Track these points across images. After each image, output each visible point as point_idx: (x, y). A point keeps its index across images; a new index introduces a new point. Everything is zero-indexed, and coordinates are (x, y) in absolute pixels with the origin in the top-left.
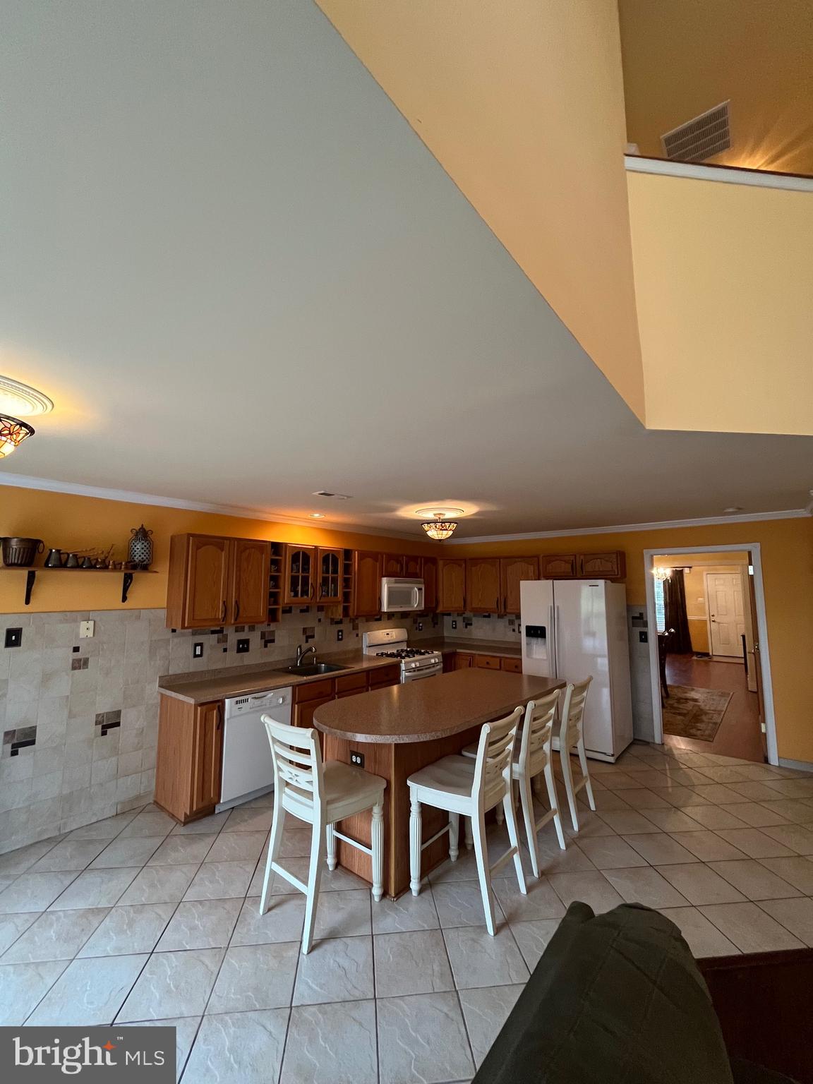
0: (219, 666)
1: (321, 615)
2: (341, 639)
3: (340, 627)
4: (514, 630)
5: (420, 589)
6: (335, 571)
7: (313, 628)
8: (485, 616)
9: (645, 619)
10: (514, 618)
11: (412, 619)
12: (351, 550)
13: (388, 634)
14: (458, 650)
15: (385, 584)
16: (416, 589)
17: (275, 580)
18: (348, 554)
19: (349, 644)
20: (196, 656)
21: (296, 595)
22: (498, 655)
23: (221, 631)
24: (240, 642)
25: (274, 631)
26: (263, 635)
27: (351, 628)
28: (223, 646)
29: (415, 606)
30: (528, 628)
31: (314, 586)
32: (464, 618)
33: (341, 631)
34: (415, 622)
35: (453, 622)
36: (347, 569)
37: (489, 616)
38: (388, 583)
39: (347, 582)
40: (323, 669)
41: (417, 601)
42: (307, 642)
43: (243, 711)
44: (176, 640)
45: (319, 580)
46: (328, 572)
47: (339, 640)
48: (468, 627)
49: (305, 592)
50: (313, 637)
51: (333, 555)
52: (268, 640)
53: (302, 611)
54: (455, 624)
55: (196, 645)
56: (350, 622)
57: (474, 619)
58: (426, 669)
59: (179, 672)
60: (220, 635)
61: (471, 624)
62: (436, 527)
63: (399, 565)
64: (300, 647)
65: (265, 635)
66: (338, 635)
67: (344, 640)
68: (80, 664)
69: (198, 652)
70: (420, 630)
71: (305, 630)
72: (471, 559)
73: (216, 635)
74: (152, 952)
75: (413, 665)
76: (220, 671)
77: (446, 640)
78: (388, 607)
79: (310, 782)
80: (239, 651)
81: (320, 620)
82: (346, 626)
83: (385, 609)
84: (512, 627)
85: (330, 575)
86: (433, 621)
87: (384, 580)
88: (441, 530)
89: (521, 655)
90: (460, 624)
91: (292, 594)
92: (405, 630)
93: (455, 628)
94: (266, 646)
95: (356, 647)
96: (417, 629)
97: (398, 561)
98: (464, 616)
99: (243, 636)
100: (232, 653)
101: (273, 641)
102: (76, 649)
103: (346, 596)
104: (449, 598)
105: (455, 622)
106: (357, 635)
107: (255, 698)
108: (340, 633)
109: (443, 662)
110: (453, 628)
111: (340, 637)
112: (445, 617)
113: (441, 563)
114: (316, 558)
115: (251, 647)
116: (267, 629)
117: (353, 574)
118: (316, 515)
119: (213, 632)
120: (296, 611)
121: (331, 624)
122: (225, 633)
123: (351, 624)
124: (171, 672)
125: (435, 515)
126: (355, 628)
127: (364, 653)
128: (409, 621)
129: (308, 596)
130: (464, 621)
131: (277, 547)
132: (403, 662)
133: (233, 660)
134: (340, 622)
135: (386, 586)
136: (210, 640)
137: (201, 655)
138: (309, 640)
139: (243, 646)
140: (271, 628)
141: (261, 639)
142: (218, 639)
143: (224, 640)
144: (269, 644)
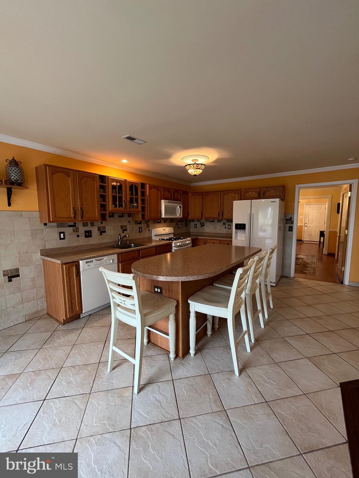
0: (75, 244)
1: (130, 219)
2: (141, 232)
3: (140, 225)
4: (225, 228)
5: (180, 207)
6: (137, 195)
7: (126, 226)
8: (211, 222)
9: (292, 220)
10: (226, 222)
11: (176, 223)
12: (145, 184)
13: (164, 230)
14: (199, 238)
15: (163, 203)
16: (178, 207)
17: (103, 197)
18: (143, 185)
19: (145, 235)
20: (61, 239)
21: (116, 206)
22: (219, 239)
23: (74, 226)
24: (86, 232)
25: (105, 227)
26: (99, 229)
27: (146, 227)
28: (76, 234)
29: (178, 215)
30: (236, 225)
31: (126, 201)
32: (201, 223)
33: (141, 228)
34: (177, 224)
35: (195, 224)
36: (143, 194)
37: (213, 221)
38: (165, 203)
39: (143, 201)
40: (133, 246)
41: (179, 214)
42: (123, 233)
43: (90, 267)
44: (47, 230)
45: (128, 199)
46: (132, 194)
47: (140, 232)
48: (203, 227)
49: (121, 206)
50: (126, 230)
51: (135, 186)
52: (102, 231)
53: (119, 216)
54: (196, 226)
55: (60, 233)
56: (145, 224)
57: (205, 223)
58: (184, 246)
59: (52, 247)
60: (74, 228)
61: (204, 226)
62: (194, 167)
63: (170, 194)
64: (120, 235)
65: (100, 228)
66: (140, 230)
67: (142, 232)
69: (62, 237)
70: (179, 228)
71: (122, 227)
72: (205, 192)
73: (72, 228)
74: (45, 399)
75: (178, 244)
76: (76, 247)
77: (191, 234)
78: (165, 216)
79: (134, 305)
80: (86, 236)
81: (129, 222)
82: (143, 226)
83: (163, 216)
84: (224, 226)
85: (134, 197)
86: (185, 224)
87: (163, 201)
88: (197, 169)
89: (232, 239)
90: (199, 225)
91: (114, 206)
92: (173, 228)
93: (196, 227)
94: (101, 234)
95: (149, 236)
96: (178, 228)
97: (169, 192)
98: (201, 221)
99: (88, 229)
100: (82, 238)
101: (105, 232)
103: (143, 208)
104: (194, 212)
105: (196, 225)
106: (149, 230)
107: (97, 260)
108: (140, 229)
109: (192, 243)
110: (195, 227)
111: (140, 231)
112: (191, 222)
113: (190, 194)
114: (126, 187)
115: (93, 235)
116: (101, 225)
117: (146, 197)
118: (125, 161)
119: (70, 226)
120: (116, 216)
121: (136, 224)
122: (77, 227)
123: (146, 224)
124: (47, 248)
125: (192, 160)
126: (148, 226)
127: (153, 239)
128: (174, 224)
129: (122, 207)
130: (200, 224)
131: (103, 178)
132: (173, 242)
133: (83, 241)
134: (140, 223)
135: (164, 204)
136: (69, 231)
137: (64, 238)
138: (124, 232)
139: (88, 234)
140: (103, 225)
141: (98, 230)
142: (73, 230)
143: (77, 230)
144: (103, 233)
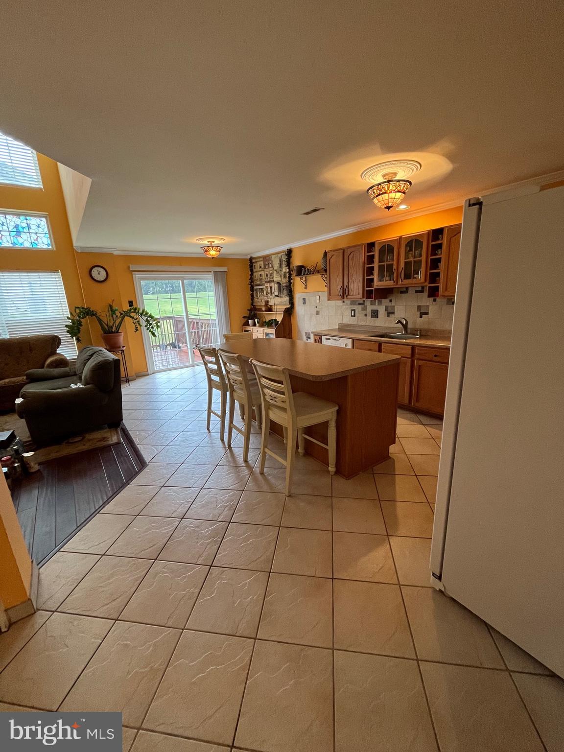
0: (363, 323)
7: (428, 306)
12: (441, 229)
18: (436, 234)
20: (352, 316)
23: (363, 304)
24: (372, 311)
25: (394, 306)
26: (386, 309)
28: (364, 312)
36: (436, 249)
39: (435, 263)
42: (421, 317)
44: (345, 307)
45: (403, 265)
50: (427, 314)
51: (417, 240)
52: (390, 313)
53: (417, 292)
55: (352, 310)
60: (363, 306)
65: (388, 308)
68: (318, 313)
69: (353, 315)
71: (419, 307)
73: (361, 306)
76: (364, 326)
80: (372, 316)
85: (414, 260)
94: (388, 316)
99: (375, 308)
100: (369, 317)
101: (393, 313)
102: (316, 307)
115: (379, 316)
116: (389, 304)
118: (403, 207)
119: (360, 304)
120: (411, 291)
121: (447, 304)
122: (365, 305)
124: (343, 323)
131: (371, 246)
133: (369, 321)
136: (358, 308)
137: (354, 316)
138: (423, 316)
139: (375, 314)
140: (393, 304)
141: (385, 311)
142: (362, 308)
143: (364, 309)
144: (390, 315)
